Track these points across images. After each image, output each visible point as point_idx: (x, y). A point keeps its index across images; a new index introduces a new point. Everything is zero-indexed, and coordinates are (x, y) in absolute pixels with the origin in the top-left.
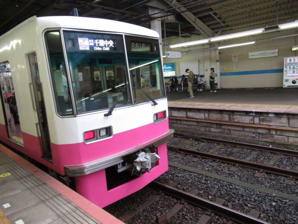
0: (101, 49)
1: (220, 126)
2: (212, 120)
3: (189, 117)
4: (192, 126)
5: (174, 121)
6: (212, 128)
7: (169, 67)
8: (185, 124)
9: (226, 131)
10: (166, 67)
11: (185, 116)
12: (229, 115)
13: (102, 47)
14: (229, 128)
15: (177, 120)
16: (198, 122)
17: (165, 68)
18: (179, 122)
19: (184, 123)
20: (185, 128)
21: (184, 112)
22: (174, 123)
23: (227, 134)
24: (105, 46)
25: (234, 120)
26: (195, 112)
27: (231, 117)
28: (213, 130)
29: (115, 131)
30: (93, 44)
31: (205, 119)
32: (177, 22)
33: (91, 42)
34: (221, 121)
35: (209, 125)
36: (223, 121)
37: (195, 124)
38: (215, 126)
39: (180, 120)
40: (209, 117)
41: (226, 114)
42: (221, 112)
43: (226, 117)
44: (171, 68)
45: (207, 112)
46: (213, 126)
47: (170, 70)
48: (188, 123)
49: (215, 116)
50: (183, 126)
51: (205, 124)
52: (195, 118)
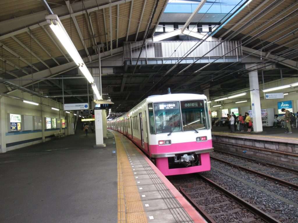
0: (169, 108)
1: (287, 156)
2: (281, 151)
3: (267, 148)
4: (269, 156)
5: (257, 151)
6: (282, 158)
7: (287, 105)
8: (264, 154)
9: (291, 161)
10: (283, 104)
11: (263, 147)
12: (292, 147)
13: (170, 107)
14: (293, 158)
15: (259, 150)
16: (272, 152)
17: (283, 106)
18: (260, 152)
19: (264, 152)
20: (264, 157)
21: (262, 144)
22: (257, 153)
23: (292, 163)
24: (171, 107)
25: (295, 151)
26: (270, 144)
27: (293, 149)
28: (283, 159)
29: (172, 142)
30: (165, 107)
31: (277, 150)
32: (277, 68)
33: (165, 106)
34: (287, 152)
35: (280, 155)
36: (288, 152)
37: (270, 153)
38: (283, 156)
39: (261, 150)
40: (279, 148)
41: (290, 146)
42: (286, 144)
43: (290, 149)
44: (288, 105)
45: (277, 144)
46: (282, 156)
47: (288, 107)
48: (266, 153)
49: (283, 148)
50: (263, 155)
51: (277, 154)
52: (270, 149)
